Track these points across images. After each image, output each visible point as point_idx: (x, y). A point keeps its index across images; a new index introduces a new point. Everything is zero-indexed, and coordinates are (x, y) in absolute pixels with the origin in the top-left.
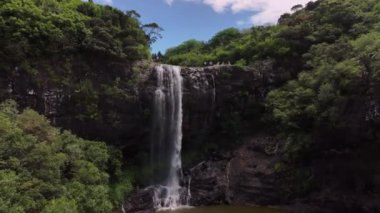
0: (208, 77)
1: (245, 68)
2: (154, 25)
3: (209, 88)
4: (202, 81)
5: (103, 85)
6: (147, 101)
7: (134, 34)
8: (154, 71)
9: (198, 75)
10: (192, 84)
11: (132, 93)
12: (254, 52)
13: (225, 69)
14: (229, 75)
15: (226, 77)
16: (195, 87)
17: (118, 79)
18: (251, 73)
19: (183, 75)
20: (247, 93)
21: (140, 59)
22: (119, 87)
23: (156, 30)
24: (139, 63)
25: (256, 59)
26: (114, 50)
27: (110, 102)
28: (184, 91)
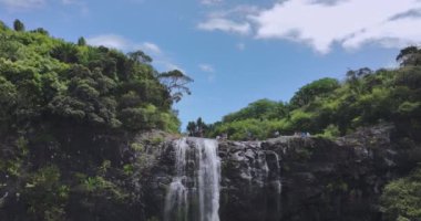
0: (269, 158)
1: (339, 141)
2: (176, 74)
3: (271, 178)
4: (258, 166)
5: (79, 175)
7: (140, 89)
8: (171, 148)
9: (250, 153)
10: (238, 171)
11: (129, 188)
12: (355, 113)
13: (300, 142)
14: (308, 154)
15: (302, 157)
16: (244, 176)
17: (107, 163)
18: (349, 150)
19: (221, 155)
20: (345, 186)
21: (149, 129)
22: (106, 178)
23: (179, 81)
24: (145, 136)
25: (358, 124)
27: (85, 203)
28: (222, 183)
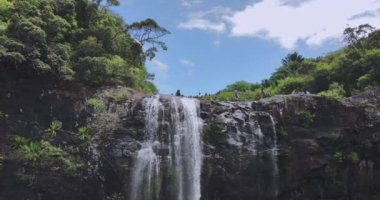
0: (262, 121)
1: (343, 101)
2: (149, 24)
3: (263, 146)
4: (248, 130)
5: (18, 139)
6: (116, 173)
8: (140, 107)
9: (239, 115)
10: (225, 135)
11: (85, 155)
12: (360, 71)
13: (300, 102)
14: (311, 116)
15: (302, 121)
16: (232, 141)
17: (56, 125)
18: (359, 112)
19: (203, 116)
20: (355, 156)
21: (113, 85)
22: (55, 143)
23: (153, 34)
24: (108, 93)
25: (366, 83)
26: (48, 62)
27: (21, 174)
28: (205, 151)
